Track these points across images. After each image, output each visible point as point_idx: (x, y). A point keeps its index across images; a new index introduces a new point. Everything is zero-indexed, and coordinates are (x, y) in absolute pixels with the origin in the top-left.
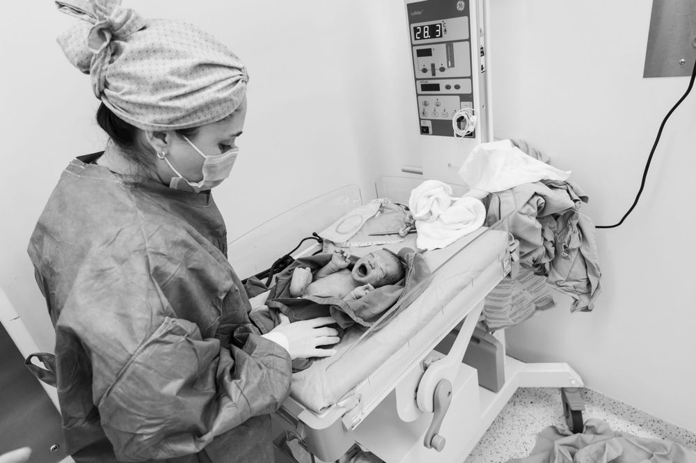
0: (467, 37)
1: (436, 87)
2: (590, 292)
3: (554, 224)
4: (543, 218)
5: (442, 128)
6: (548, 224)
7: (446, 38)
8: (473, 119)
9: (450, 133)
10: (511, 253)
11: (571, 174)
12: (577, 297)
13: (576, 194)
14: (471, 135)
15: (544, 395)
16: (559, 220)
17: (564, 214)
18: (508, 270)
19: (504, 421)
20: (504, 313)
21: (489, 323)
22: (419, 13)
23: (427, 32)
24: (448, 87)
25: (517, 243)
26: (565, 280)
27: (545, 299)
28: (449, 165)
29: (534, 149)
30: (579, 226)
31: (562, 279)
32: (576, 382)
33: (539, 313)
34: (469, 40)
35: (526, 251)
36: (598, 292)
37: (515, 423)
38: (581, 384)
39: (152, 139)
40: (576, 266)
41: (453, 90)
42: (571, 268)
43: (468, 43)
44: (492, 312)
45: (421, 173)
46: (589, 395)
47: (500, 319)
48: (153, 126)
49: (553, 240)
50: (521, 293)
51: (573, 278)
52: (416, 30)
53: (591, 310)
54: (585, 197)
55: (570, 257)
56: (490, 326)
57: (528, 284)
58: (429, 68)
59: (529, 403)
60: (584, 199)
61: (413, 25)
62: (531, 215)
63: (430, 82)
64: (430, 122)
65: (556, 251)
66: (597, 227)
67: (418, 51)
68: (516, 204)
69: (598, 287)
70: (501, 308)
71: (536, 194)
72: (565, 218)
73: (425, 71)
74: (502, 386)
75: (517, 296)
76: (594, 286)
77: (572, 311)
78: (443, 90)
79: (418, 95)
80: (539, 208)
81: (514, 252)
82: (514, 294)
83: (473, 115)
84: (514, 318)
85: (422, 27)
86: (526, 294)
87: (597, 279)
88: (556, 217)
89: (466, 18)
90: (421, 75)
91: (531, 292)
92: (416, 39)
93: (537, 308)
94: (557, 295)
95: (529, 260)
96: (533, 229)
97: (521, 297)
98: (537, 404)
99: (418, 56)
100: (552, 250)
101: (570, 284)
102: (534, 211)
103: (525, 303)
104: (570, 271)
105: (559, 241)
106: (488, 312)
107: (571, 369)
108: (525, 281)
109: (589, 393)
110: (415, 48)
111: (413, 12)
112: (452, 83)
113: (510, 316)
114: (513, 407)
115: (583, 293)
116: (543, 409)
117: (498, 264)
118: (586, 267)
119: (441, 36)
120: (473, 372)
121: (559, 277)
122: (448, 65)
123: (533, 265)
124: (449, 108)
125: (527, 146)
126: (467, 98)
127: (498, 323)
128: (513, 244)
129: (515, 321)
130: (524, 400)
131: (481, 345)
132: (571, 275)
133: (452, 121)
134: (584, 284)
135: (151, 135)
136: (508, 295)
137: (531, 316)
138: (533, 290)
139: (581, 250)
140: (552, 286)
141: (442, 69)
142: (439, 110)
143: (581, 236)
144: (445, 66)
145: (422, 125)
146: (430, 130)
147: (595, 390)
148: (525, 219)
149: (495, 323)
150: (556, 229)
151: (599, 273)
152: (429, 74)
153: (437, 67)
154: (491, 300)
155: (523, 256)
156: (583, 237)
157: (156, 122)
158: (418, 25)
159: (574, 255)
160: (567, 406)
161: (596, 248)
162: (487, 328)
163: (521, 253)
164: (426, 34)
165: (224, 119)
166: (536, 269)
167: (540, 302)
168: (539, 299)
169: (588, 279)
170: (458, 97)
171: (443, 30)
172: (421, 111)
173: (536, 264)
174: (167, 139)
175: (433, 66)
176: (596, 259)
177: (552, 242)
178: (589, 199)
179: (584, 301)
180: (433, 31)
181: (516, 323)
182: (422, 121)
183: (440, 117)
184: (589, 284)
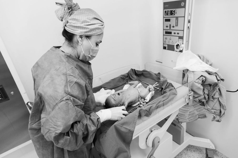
0: (184, 16)
1: (170, 33)
2: (221, 115)
3: (209, 87)
4: (205, 85)
5: (171, 48)
6: (206, 87)
7: (176, 15)
8: (182, 45)
9: (173, 50)
10: (189, 96)
11: (218, 70)
12: (215, 116)
13: (219, 78)
14: (181, 51)
15: (200, 149)
16: (211, 86)
17: (214, 85)
18: (187, 102)
19: (182, 156)
20: (186, 117)
21: (180, 120)
22: (167, 6)
23: (170, 13)
24: (175, 33)
25: (193, 93)
26: (211, 109)
27: (203, 114)
28: (172, 61)
29: (206, 59)
30: (219, 89)
31: (210, 108)
32: (212, 147)
33: (199, 119)
34: (184, 17)
35: (196, 96)
36: (224, 115)
37: (186, 157)
38: (214, 149)
39: (79, 38)
40: (216, 104)
41: (176, 35)
42: (214, 105)
43: (184, 18)
44: (181, 116)
45: (162, 63)
46: (217, 153)
47: (184, 119)
48: (80, 33)
49: (208, 93)
50: (193, 111)
51: (214, 109)
52: (166, 12)
53: (220, 122)
54: (223, 79)
55: (214, 101)
56: (180, 121)
57: (197, 108)
58: (169, 26)
59: (193, 151)
60: (222, 80)
61: (165, 10)
62: (199, 83)
63: (169, 31)
64: (167, 45)
65: (208, 98)
66: (227, 91)
67: (165, 19)
68: (194, 78)
69: (224, 114)
70: (185, 115)
71: (202, 76)
72: (214, 86)
73: (167, 27)
74: (182, 143)
75: (192, 112)
76: (222, 113)
77: (212, 121)
78: (173, 34)
79: (164, 35)
80: (203, 81)
81: (191, 96)
82: (190, 111)
83: (183, 44)
84: (189, 119)
85: (168, 11)
86: (195, 111)
87: (224, 110)
88: (210, 85)
89: (184, 9)
90: (165, 28)
91: (197, 111)
92: (165, 15)
93: (199, 118)
94: (207, 114)
95: (197, 99)
96: (199, 88)
97: (193, 112)
98: (196, 152)
99: (165, 21)
100: (207, 97)
101: (213, 111)
102: (201, 82)
103: (194, 115)
104: (214, 106)
105: (210, 94)
106: (179, 116)
107: (211, 142)
108: (196, 107)
109: (217, 152)
110: (165, 18)
111: (165, 5)
112: (176, 32)
113: (188, 119)
114: (186, 151)
115: (218, 115)
116: (198, 154)
117: (183, 100)
118: (220, 106)
119: (174, 15)
120: (171, 136)
121: (209, 108)
122: (176, 25)
123: (199, 102)
124: (174, 41)
125: (204, 57)
126: (181, 38)
127: (183, 120)
128: (191, 93)
129: (189, 121)
130: (191, 149)
131: (176, 127)
132: (214, 107)
133: (174, 45)
134: (219, 112)
135: (79, 36)
136: (188, 111)
137: (196, 120)
138: (198, 110)
139: (219, 99)
140: (206, 110)
141: (173, 27)
142: (171, 41)
143: (220, 93)
144: (175, 26)
145: (164, 46)
146: (167, 48)
147: (219, 151)
148: (197, 84)
149: (182, 120)
150: (209, 90)
151: (225, 108)
152: (168, 28)
153: (172, 26)
154: (181, 111)
155: (194, 97)
156: (220, 94)
157: (81, 32)
158: (167, 10)
159: (216, 100)
160: (207, 155)
161: (225, 98)
162: (179, 121)
163: (194, 96)
164: (169, 14)
165: (99, 35)
166: (200, 103)
167: (200, 115)
168: (200, 114)
169: (220, 110)
170: (178, 37)
171: (175, 12)
172: (164, 41)
173: (200, 101)
174: (82, 39)
175: (170, 25)
176: (225, 103)
177: (207, 94)
178: (225, 80)
179: (218, 118)
180: (172, 13)
181: (190, 121)
182: (164, 44)
183: (171, 44)
184: (221, 112)
